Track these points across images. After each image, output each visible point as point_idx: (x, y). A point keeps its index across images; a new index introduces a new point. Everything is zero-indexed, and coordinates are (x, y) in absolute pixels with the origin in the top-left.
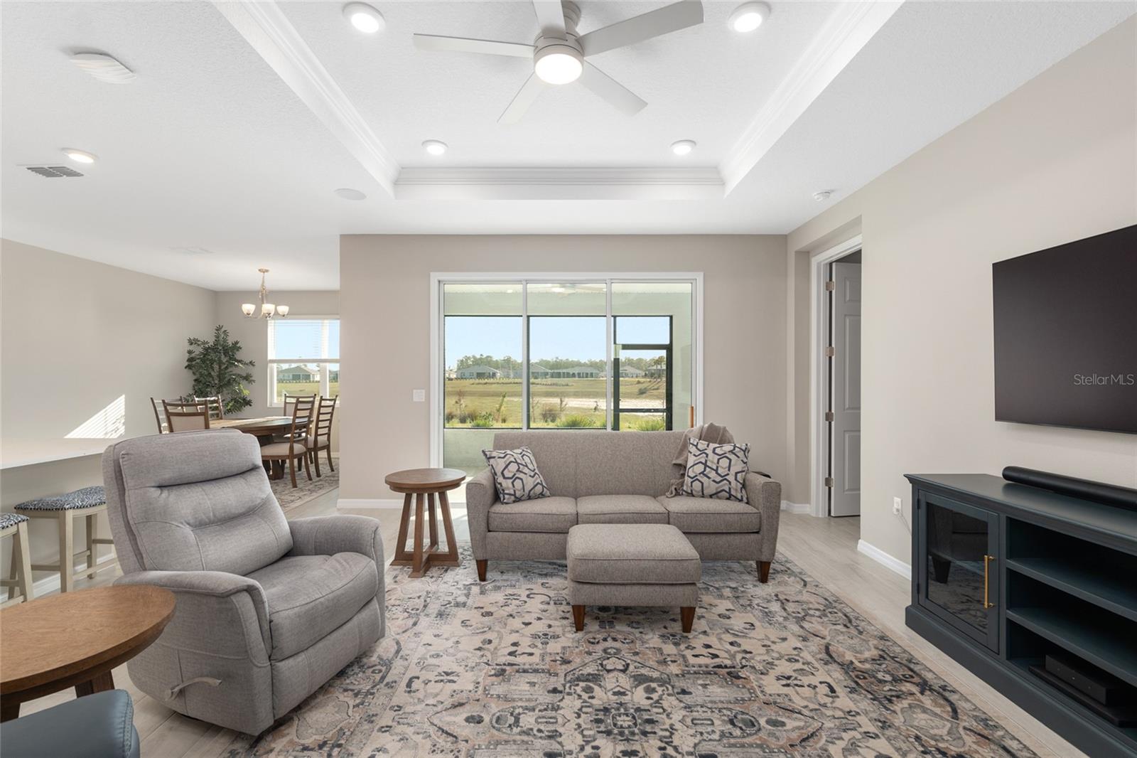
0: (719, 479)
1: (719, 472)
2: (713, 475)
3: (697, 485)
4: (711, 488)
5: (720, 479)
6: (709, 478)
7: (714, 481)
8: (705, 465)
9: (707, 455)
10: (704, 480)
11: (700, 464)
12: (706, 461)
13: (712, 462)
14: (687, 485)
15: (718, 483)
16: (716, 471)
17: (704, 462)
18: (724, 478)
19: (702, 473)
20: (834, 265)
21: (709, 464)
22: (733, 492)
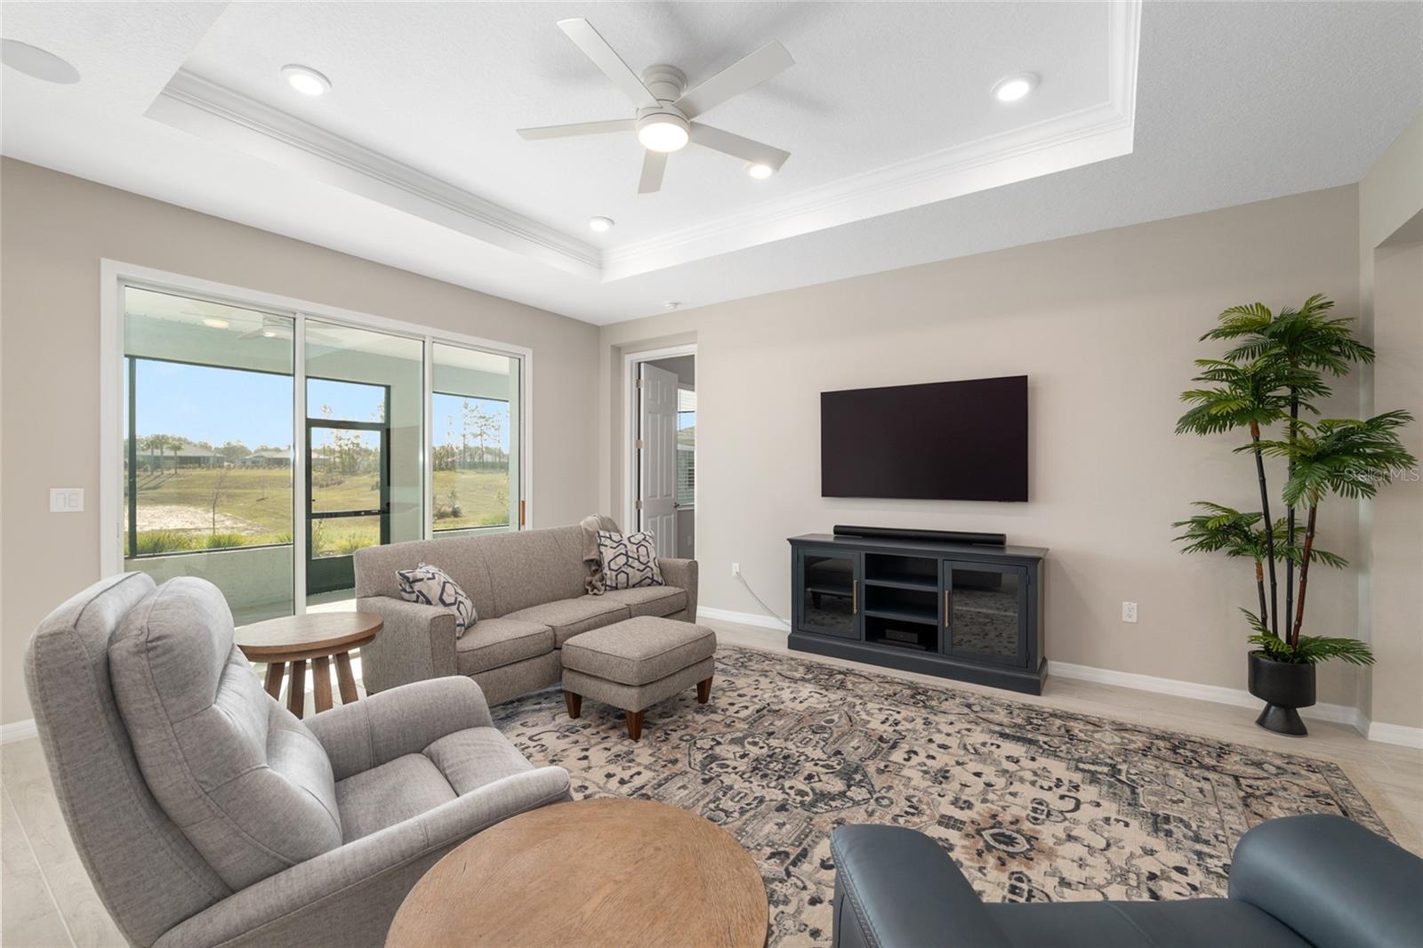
0: (642, 567)
1: (641, 560)
2: (636, 564)
3: (622, 577)
4: (636, 576)
5: (644, 566)
6: (634, 568)
7: (638, 570)
8: (626, 555)
9: (626, 546)
10: (629, 570)
11: (622, 556)
12: (627, 552)
13: (633, 552)
14: (611, 579)
15: (642, 571)
16: (638, 559)
17: (624, 552)
18: (646, 565)
19: (626, 564)
20: (642, 365)
21: (630, 554)
22: (655, 578)
